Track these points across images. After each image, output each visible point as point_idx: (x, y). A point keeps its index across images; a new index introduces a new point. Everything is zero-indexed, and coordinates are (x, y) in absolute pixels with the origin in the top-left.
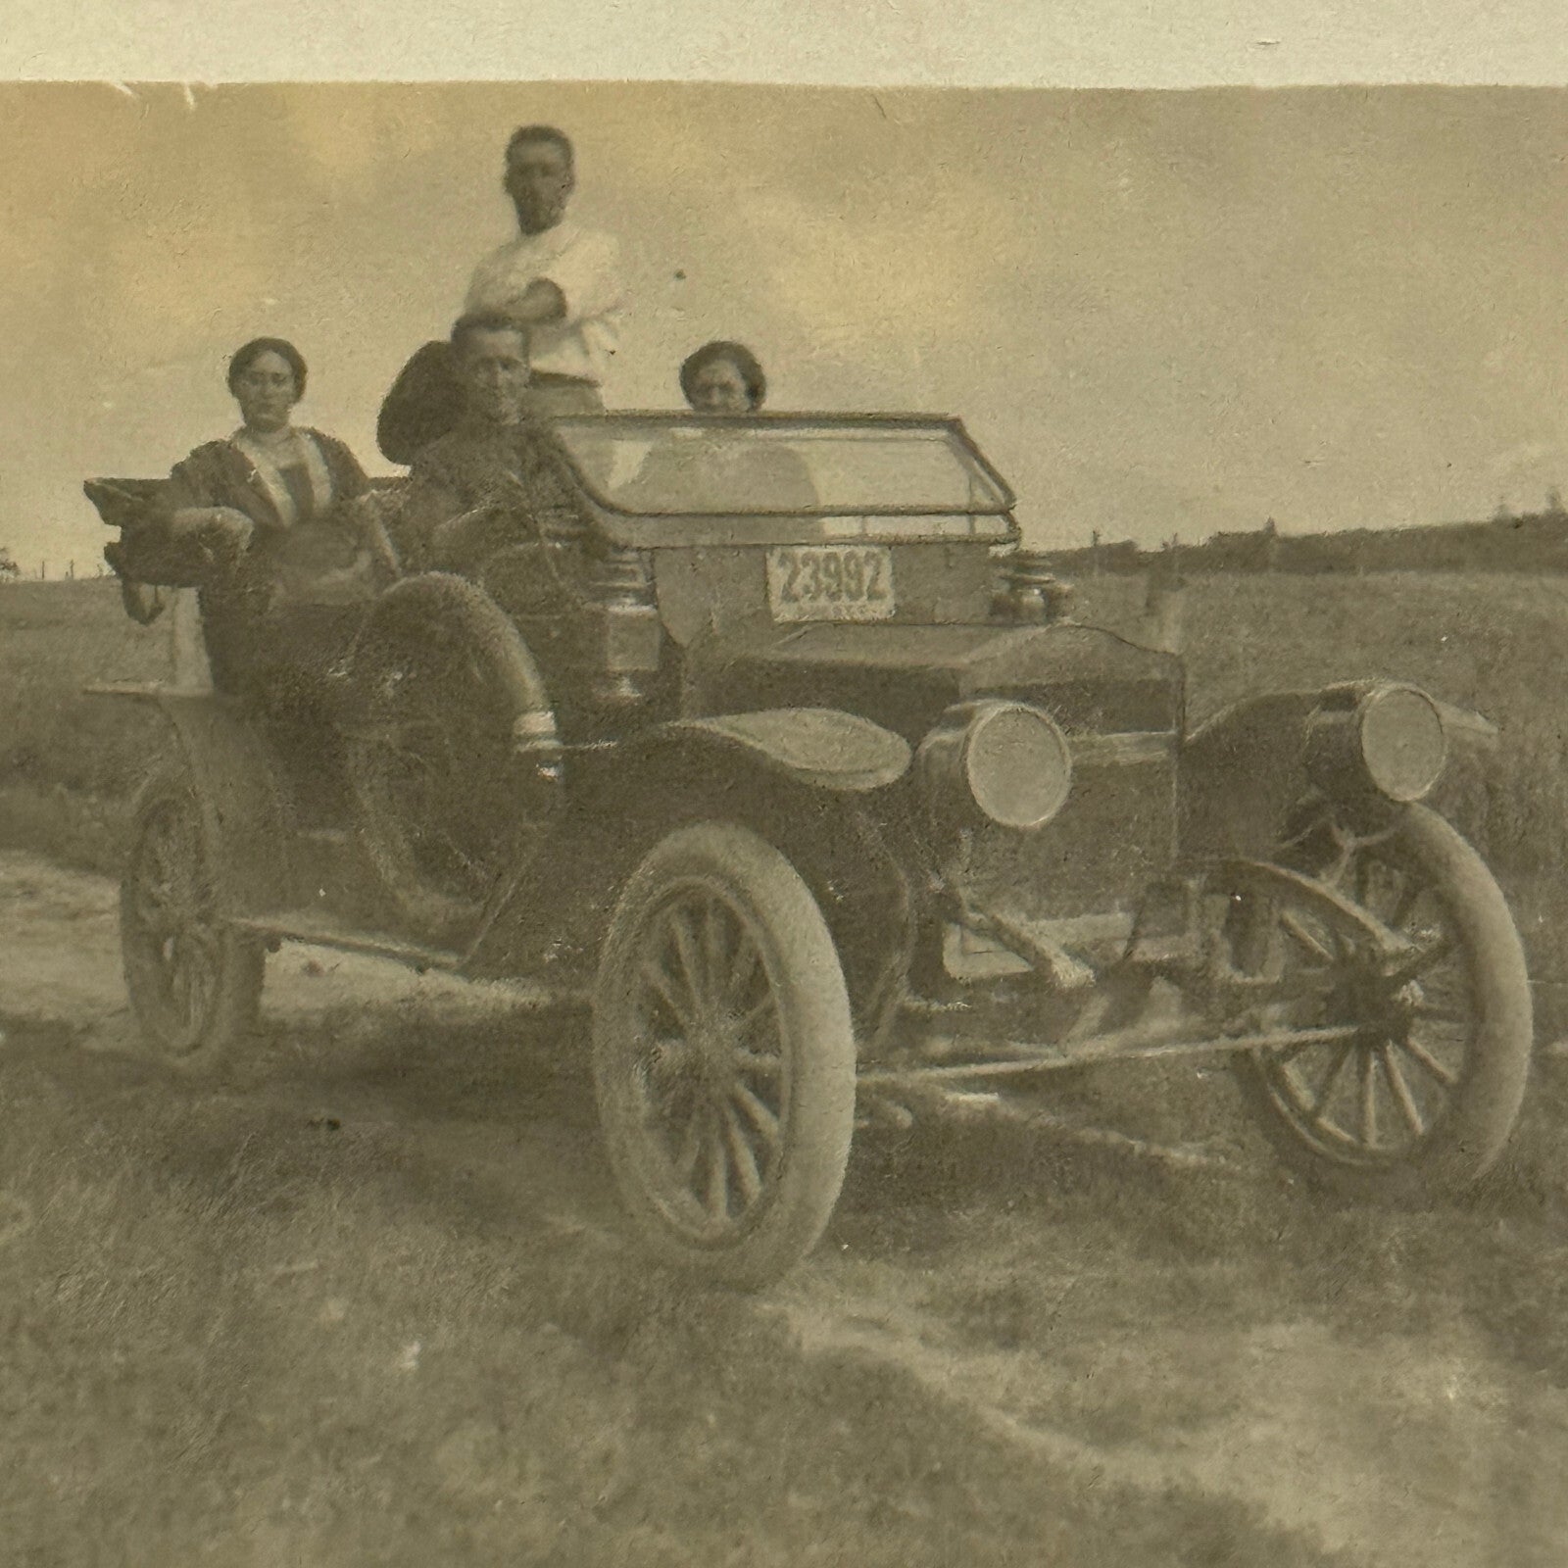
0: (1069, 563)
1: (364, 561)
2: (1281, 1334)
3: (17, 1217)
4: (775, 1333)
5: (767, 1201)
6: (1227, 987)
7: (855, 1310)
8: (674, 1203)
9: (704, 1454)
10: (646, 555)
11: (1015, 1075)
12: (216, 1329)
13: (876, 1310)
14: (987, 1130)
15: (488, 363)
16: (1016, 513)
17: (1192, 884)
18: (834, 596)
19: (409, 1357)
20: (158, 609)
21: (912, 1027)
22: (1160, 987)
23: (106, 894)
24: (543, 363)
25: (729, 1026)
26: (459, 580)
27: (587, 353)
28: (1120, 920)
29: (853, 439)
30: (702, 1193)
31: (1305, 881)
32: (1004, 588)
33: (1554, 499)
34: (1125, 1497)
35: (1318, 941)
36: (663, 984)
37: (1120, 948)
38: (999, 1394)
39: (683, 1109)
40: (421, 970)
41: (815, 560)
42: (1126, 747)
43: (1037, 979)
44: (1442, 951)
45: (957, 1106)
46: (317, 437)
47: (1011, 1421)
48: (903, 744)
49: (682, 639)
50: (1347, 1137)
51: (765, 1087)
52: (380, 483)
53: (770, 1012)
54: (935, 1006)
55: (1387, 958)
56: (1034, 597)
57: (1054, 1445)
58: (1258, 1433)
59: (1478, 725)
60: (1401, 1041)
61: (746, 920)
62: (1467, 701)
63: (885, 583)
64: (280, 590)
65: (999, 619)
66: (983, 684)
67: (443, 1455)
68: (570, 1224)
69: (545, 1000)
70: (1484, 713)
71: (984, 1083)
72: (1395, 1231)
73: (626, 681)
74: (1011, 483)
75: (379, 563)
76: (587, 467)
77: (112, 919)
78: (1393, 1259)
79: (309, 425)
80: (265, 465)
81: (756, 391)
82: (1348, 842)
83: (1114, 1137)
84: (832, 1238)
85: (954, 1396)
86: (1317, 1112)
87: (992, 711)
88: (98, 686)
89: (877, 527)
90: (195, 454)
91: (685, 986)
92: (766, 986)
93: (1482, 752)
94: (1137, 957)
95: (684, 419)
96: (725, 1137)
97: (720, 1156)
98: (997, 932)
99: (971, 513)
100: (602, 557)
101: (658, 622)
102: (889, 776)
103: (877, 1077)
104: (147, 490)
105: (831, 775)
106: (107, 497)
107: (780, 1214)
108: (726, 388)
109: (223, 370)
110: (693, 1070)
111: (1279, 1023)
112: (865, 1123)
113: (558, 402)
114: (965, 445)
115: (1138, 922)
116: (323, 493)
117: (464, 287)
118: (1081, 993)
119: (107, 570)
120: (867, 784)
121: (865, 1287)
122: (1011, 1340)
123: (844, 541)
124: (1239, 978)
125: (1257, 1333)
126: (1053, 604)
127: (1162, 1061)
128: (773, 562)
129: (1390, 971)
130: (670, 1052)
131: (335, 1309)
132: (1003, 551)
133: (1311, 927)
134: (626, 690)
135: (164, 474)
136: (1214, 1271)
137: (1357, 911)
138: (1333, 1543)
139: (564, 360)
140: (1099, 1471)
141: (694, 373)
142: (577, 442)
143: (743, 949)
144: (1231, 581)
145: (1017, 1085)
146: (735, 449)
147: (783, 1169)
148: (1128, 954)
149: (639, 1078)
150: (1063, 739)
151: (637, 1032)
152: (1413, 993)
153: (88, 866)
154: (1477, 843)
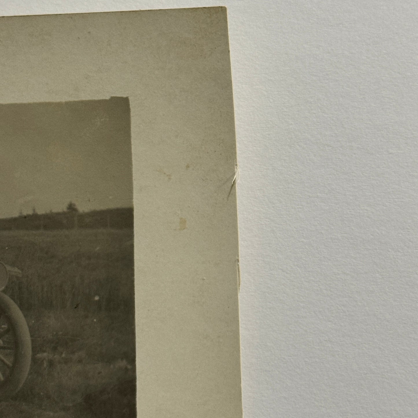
33: (34, 210)
44: (7, 331)
59: (16, 271)
62: (13, 265)
70: (17, 267)
93: (17, 277)
154: (16, 303)
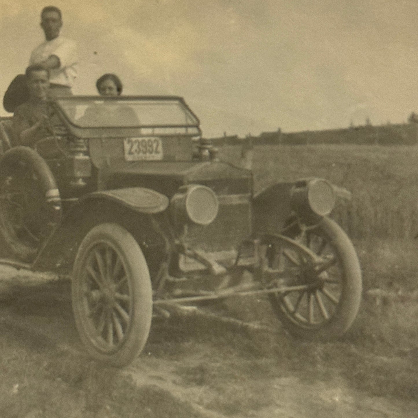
0: (217, 142)
2: (284, 381)
4: (128, 380)
5: (125, 340)
6: (267, 273)
7: (153, 373)
8: (97, 341)
10: (86, 140)
11: (201, 301)
13: (159, 374)
14: (192, 319)
15: (37, 81)
16: (201, 126)
17: (256, 241)
18: (145, 153)
19: (15, 388)
21: (170, 286)
22: (247, 274)
24: (54, 81)
25: (113, 286)
26: (28, 149)
27: (67, 77)
28: (234, 253)
29: (147, 104)
30: (105, 337)
31: (290, 240)
32: (196, 150)
33: (368, 121)
35: (295, 259)
36: (93, 273)
37: (234, 261)
38: (197, 399)
39: (100, 311)
40: (19, 269)
41: (139, 142)
42: (235, 199)
43: (208, 271)
44: (333, 262)
45: (183, 310)
47: (201, 407)
48: (167, 199)
49: (98, 166)
50: (304, 320)
51: (124, 305)
52: (4, 119)
53: (126, 281)
54: (177, 280)
55: (316, 265)
56: (206, 153)
58: (277, 411)
59: (345, 192)
60: (321, 290)
61: (119, 253)
62: (341, 184)
63: (160, 148)
65: (196, 159)
66: (191, 179)
68: (65, 347)
69: (57, 278)
71: (192, 303)
72: (320, 349)
73: (81, 180)
74: (197, 116)
75: (4, 143)
76: (68, 113)
78: (318, 357)
81: (119, 89)
82: (304, 228)
83: (232, 320)
84: (145, 351)
85: (183, 400)
86: (294, 312)
87: (193, 188)
89: (158, 131)
91: (100, 274)
93: (346, 200)
94: (239, 264)
95: (97, 98)
96: (113, 321)
97: (111, 325)
98: (195, 257)
99: (187, 126)
100: (73, 141)
101: (91, 161)
102: (162, 208)
103: (159, 302)
105: (145, 208)
107: (129, 344)
108: (110, 88)
110: (103, 300)
111: (283, 284)
112: (155, 316)
113: (58, 93)
114: (185, 106)
115: (239, 254)
118: (221, 276)
120: (156, 211)
121: (156, 367)
122: (200, 383)
123: (147, 136)
124: (271, 271)
125: (277, 380)
126: (212, 155)
127: (248, 296)
128: (125, 142)
129: (317, 268)
130: (95, 294)
132: (196, 138)
133: (293, 255)
134: (81, 183)
136: (263, 361)
137: (307, 250)
139: (61, 80)
141: (100, 83)
142: (65, 106)
143: (117, 262)
144: (267, 147)
145: (202, 304)
146: (113, 107)
147: (130, 330)
148: (236, 263)
149: (85, 302)
150: (216, 197)
151: (85, 288)
152: (324, 275)
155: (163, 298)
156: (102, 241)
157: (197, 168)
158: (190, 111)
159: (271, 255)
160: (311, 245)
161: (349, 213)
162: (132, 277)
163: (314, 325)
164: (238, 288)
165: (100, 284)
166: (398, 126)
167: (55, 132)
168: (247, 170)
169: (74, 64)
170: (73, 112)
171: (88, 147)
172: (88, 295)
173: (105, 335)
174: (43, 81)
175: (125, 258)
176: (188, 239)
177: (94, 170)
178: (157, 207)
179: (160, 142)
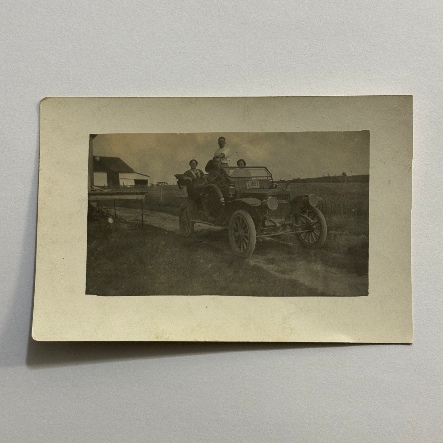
0: (278, 182)
1: (204, 183)
2: (301, 263)
3: (169, 251)
4: (248, 263)
5: (247, 249)
7: (256, 260)
8: (237, 249)
9: (241, 275)
10: (233, 182)
11: (272, 236)
12: (189, 263)
13: (258, 260)
14: (270, 241)
15: (217, 162)
16: (272, 177)
17: (291, 215)
18: (253, 186)
19: (210, 266)
20: (182, 188)
21: (262, 231)
22: (288, 226)
23: (177, 218)
24: (223, 162)
25: (243, 231)
26: (214, 185)
27: (227, 161)
28: (284, 219)
29: (254, 169)
30: (240, 248)
31: (303, 215)
32: (271, 185)
33: (329, 175)
34: (285, 279)
36: (235, 226)
37: (284, 222)
38: (271, 269)
39: (238, 239)
40: (210, 225)
41: (251, 182)
42: (284, 201)
43: (275, 226)
44: (317, 222)
45: (267, 239)
46: (199, 170)
47: (273, 272)
48: (261, 201)
49: (237, 191)
50: (307, 242)
51: (246, 237)
52: (205, 174)
53: (247, 229)
54: (264, 229)
55: (312, 223)
56: (274, 186)
57: (277, 274)
58: (299, 273)
59: (321, 199)
60: (313, 232)
61: (245, 220)
62: (320, 196)
63: (259, 184)
64: (195, 186)
65: (271, 188)
66: (269, 195)
67: (213, 276)
68: (226, 252)
69: (224, 228)
70: (321, 197)
71: (270, 237)
72: (313, 251)
74: (271, 173)
75: (206, 183)
76: (227, 173)
77: (178, 220)
78: (313, 255)
79: (198, 168)
80: (193, 173)
81: (245, 165)
82: (308, 211)
83: (283, 242)
84: (254, 253)
85: (267, 269)
86: (304, 239)
87: (270, 198)
88: (176, 196)
89: (258, 178)
90: (186, 172)
91: (238, 227)
92: (246, 227)
93: (321, 201)
94: (285, 223)
95: (237, 167)
96: (243, 243)
98: (271, 221)
99: (268, 177)
100: (229, 182)
101: (235, 189)
102: (259, 205)
103: (257, 236)
104: (181, 175)
105: (253, 204)
106: (177, 176)
107: (248, 251)
108: (242, 164)
109: (189, 163)
110: (239, 235)
111: (301, 230)
112: (257, 241)
113: (224, 166)
114: (267, 170)
115: (285, 220)
116: (199, 176)
117: (214, 154)
118: (279, 227)
119: (177, 184)
120: (257, 205)
121: (257, 258)
122: (273, 264)
123: (254, 180)
124: (296, 225)
125: (298, 262)
126: (276, 186)
127: (288, 234)
128: (247, 182)
129: (312, 224)
130: (236, 234)
131: (202, 261)
132: (271, 181)
133: (304, 220)
134: (231, 196)
135: (183, 174)
136: (294, 256)
137: (308, 218)
138: (307, 284)
139: (225, 162)
140: (282, 277)
141: (238, 163)
142: (226, 170)
143: (244, 223)
144: (295, 184)
146: (242, 171)
147: (248, 246)
148: (284, 223)
149: (233, 236)
150: (278, 201)
151: (233, 232)
152: (314, 227)
153: (175, 215)
154: (321, 211)
155: (260, 235)
156: (239, 216)
157: (271, 191)
158: (269, 172)
159: (296, 220)
160: (310, 217)
161: (322, 206)
162: (249, 228)
163: (311, 243)
164: (285, 231)
165: (238, 230)
166: (339, 176)
167: (223, 179)
168: (288, 191)
169: (230, 156)
170: (229, 172)
171: (234, 184)
172: (234, 234)
173: (240, 247)
174: (219, 162)
175: (247, 221)
176: (268, 215)
177: (236, 192)
178: (257, 204)
179: (259, 182)
